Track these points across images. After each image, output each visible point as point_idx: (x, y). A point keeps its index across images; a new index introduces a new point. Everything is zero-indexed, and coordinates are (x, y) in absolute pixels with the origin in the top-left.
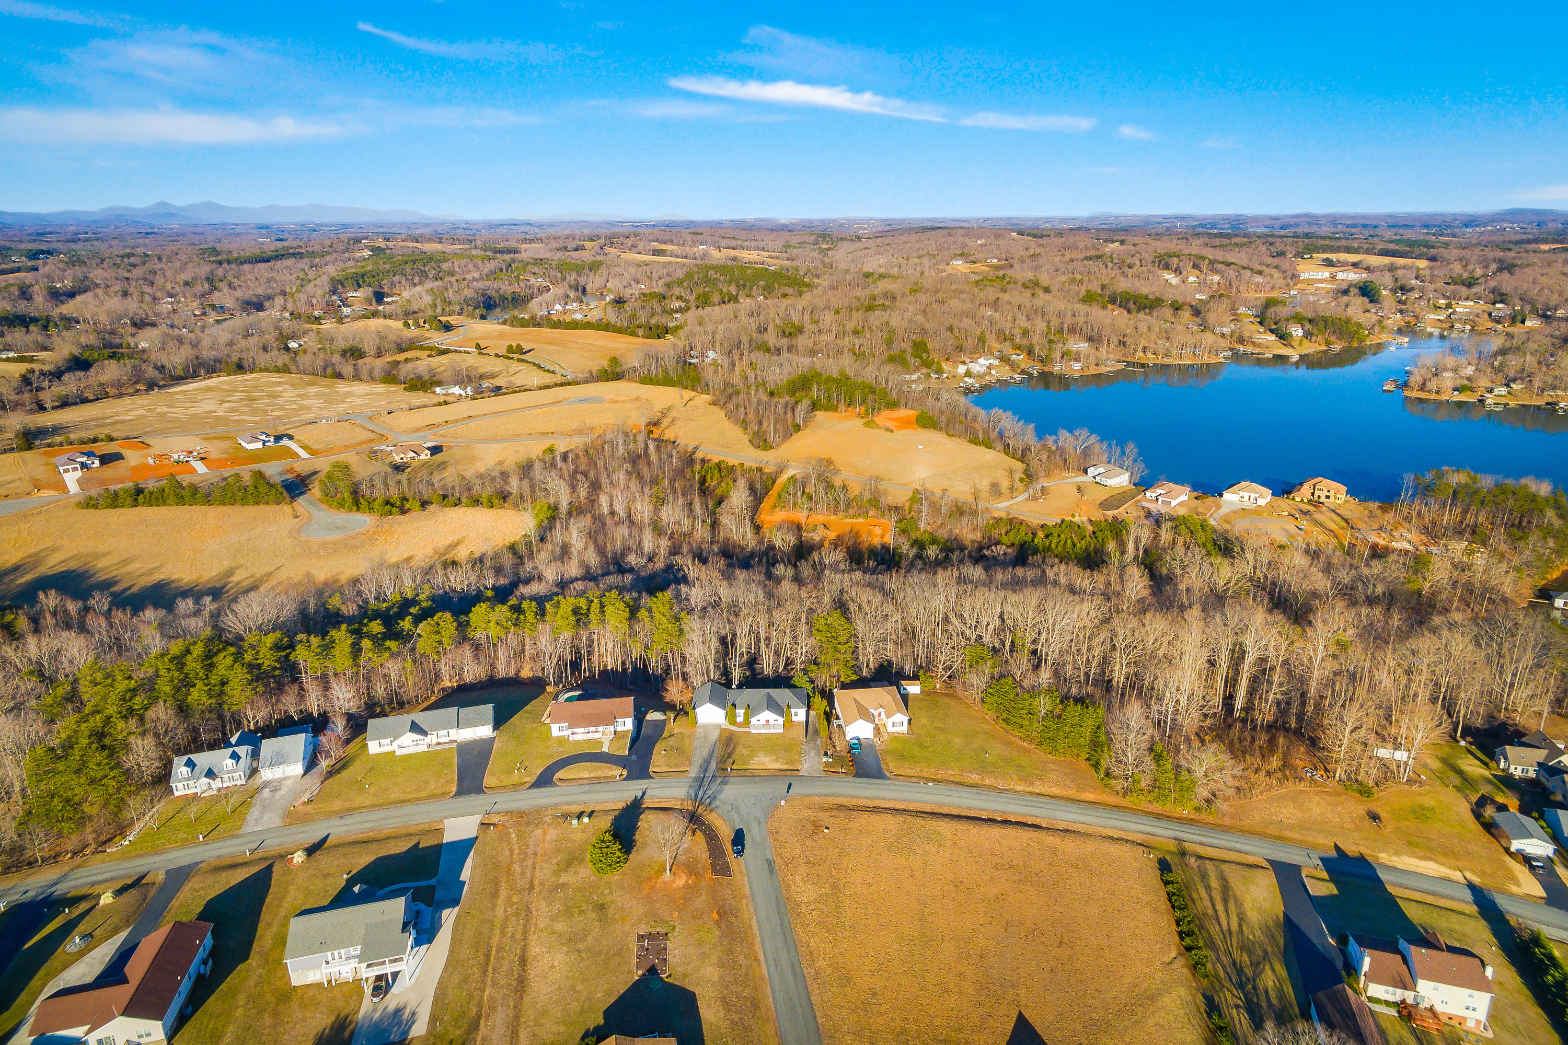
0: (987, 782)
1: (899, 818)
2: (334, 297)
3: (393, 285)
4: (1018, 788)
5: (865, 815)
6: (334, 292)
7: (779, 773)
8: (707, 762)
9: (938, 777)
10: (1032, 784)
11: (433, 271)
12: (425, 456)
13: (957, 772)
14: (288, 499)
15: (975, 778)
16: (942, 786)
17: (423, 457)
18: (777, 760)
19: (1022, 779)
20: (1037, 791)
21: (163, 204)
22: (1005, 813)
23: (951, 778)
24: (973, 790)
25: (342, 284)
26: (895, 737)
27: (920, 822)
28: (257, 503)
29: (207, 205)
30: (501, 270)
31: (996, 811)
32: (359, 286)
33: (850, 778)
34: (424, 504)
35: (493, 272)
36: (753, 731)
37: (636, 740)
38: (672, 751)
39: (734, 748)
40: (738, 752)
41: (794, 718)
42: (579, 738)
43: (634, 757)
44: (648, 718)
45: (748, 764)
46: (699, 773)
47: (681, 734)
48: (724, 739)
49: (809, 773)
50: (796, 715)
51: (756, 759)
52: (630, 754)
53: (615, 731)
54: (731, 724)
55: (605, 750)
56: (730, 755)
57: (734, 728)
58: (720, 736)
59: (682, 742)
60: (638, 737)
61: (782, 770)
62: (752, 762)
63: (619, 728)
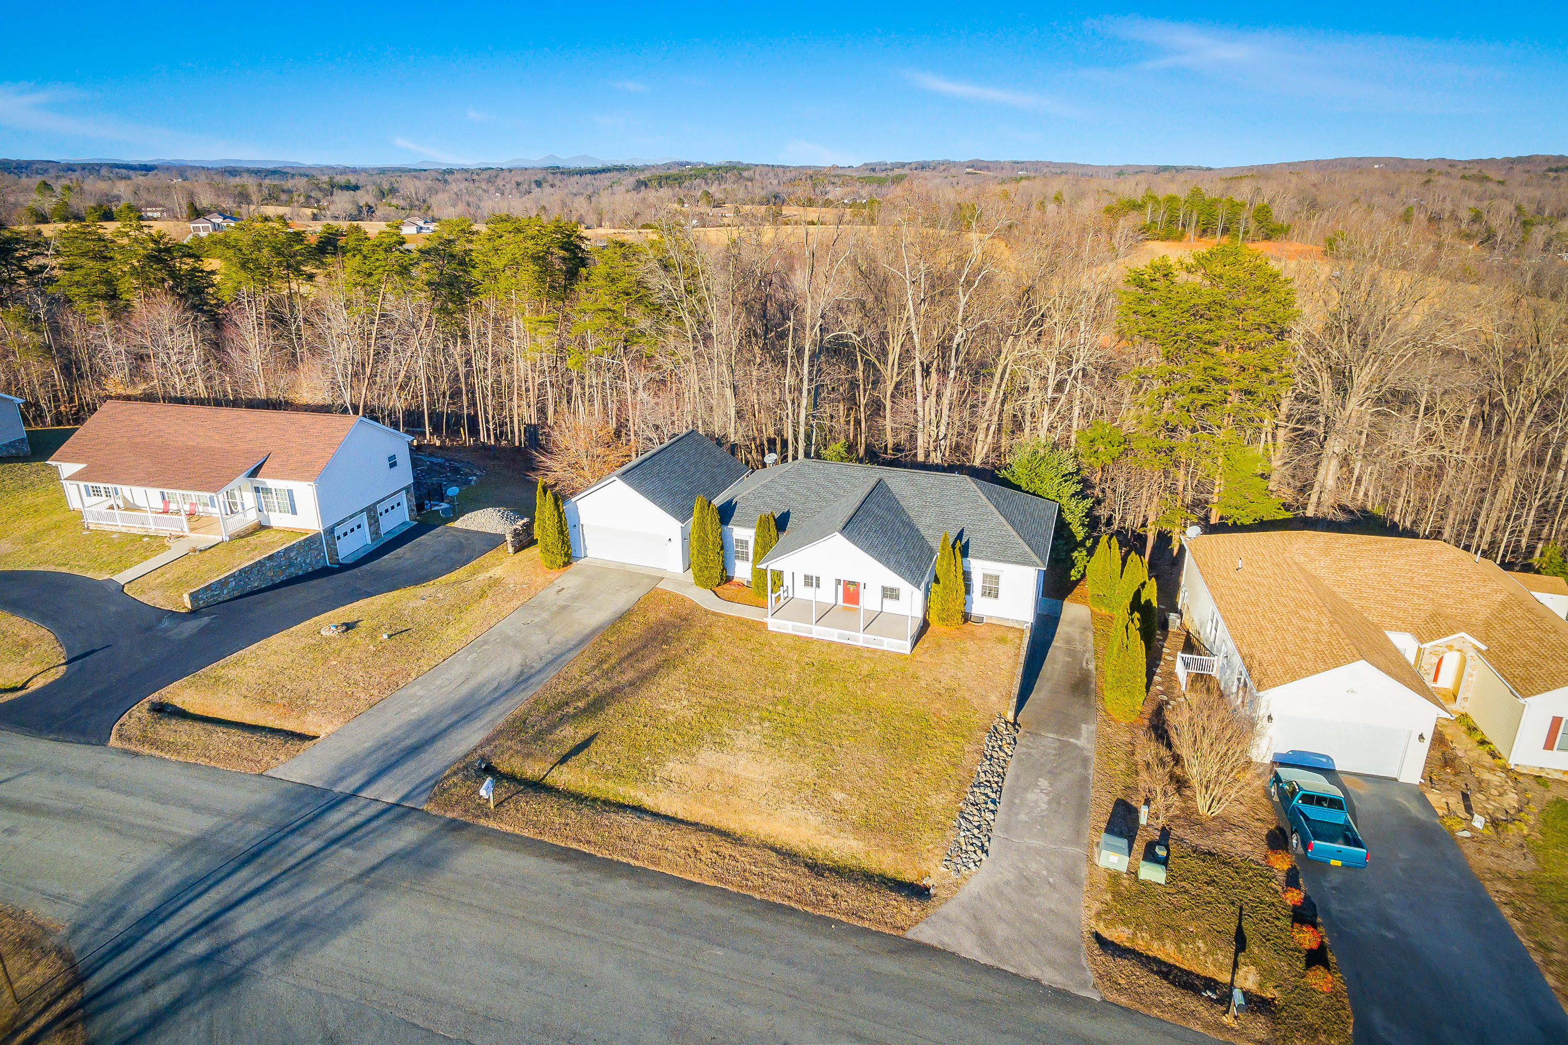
36: (774, 624)
37: (324, 572)
38: (373, 633)
39: (645, 678)
40: (644, 700)
41: (980, 606)
42: (120, 523)
43: (193, 626)
44: (459, 524)
45: (643, 776)
46: (343, 771)
47: (495, 583)
48: (633, 630)
49: (984, 936)
50: (991, 592)
51: (708, 757)
52: (194, 613)
53: (261, 527)
54: (702, 581)
55: (121, 578)
56: (597, 706)
57: (704, 598)
58: (624, 617)
59: (460, 608)
60: (344, 568)
61: (816, 868)
62: (674, 767)
63: (278, 520)
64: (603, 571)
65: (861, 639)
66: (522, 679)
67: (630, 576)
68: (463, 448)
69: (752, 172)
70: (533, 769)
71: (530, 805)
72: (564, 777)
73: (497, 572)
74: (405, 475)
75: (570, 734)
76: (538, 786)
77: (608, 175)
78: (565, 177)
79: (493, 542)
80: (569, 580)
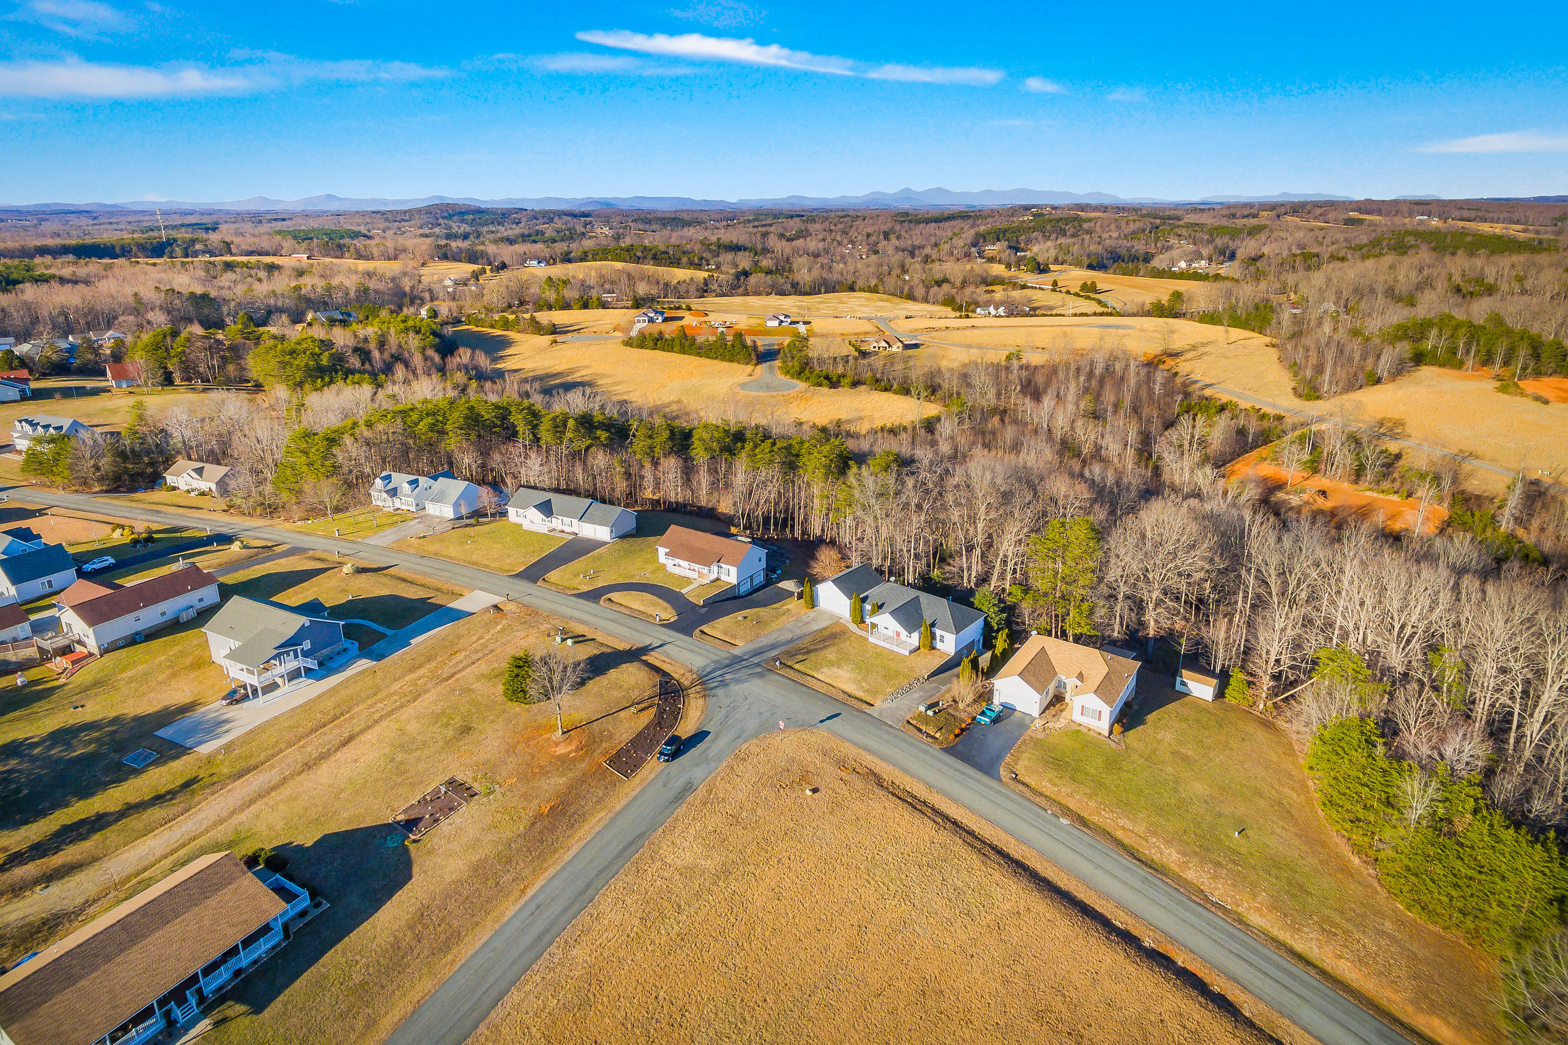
0: (1190, 875)
1: (945, 837)
2: (973, 249)
3: (1028, 241)
4: (1255, 919)
5: (890, 803)
6: (974, 245)
7: (841, 696)
8: (774, 646)
9: (1095, 819)
10: (1295, 929)
11: (1072, 230)
12: (896, 348)
13: (1140, 829)
14: (754, 362)
15: (1170, 857)
16: (1085, 836)
17: (895, 349)
18: (858, 683)
19: (1276, 906)
20: (1299, 947)
21: (908, 190)
22: (1173, 940)
23: (1119, 834)
24: (1144, 872)
25: (984, 238)
26: (1077, 733)
27: (974, 860)
28: (731, 361)
29: (939, 190)
30: (1144, 230)
31: (1150, 925)
32: (998, 240)
33: (935, 750)
34: (855, 384)
35: (1134, 232)
36: (871, 639)
37: (735, 598)
38: (752, 621)
39: (825, 647)
40: (822, 653)
41: (939, 645)
42: (677, 571)
43: (705, 610)
44: (780, 585)
45: (817, 670)
46: (746, 653)
47: (788, 610)
48: (825, 633)
49: (880, 714)
50: (942, 641)
51: (835, 669)
52: (703, 606)
53: (718, 579)
54: (854, 621)
55: (684, 591)
56: (808, 652)
57: (853, 627)
58: (825, 629)
59: (777, 617)
60: (742, 597)
61: (850, 696)
62: (825, 670)
63: (724, 578)
64: (823, 613)
65: (895, 649)
66: (791, 641)
67: (832, 616)
68: (787, 539)
69: (1092, 224)
70: (789, 663)
71: (788, 670)
72: (797, 666)
73: (790, 607)
74: (763, 564)
75: (800, 657)
76: (790, 667)
77: (953, 223)
78: (912, 225)
79: (791, 594)
80: (812, 614)
